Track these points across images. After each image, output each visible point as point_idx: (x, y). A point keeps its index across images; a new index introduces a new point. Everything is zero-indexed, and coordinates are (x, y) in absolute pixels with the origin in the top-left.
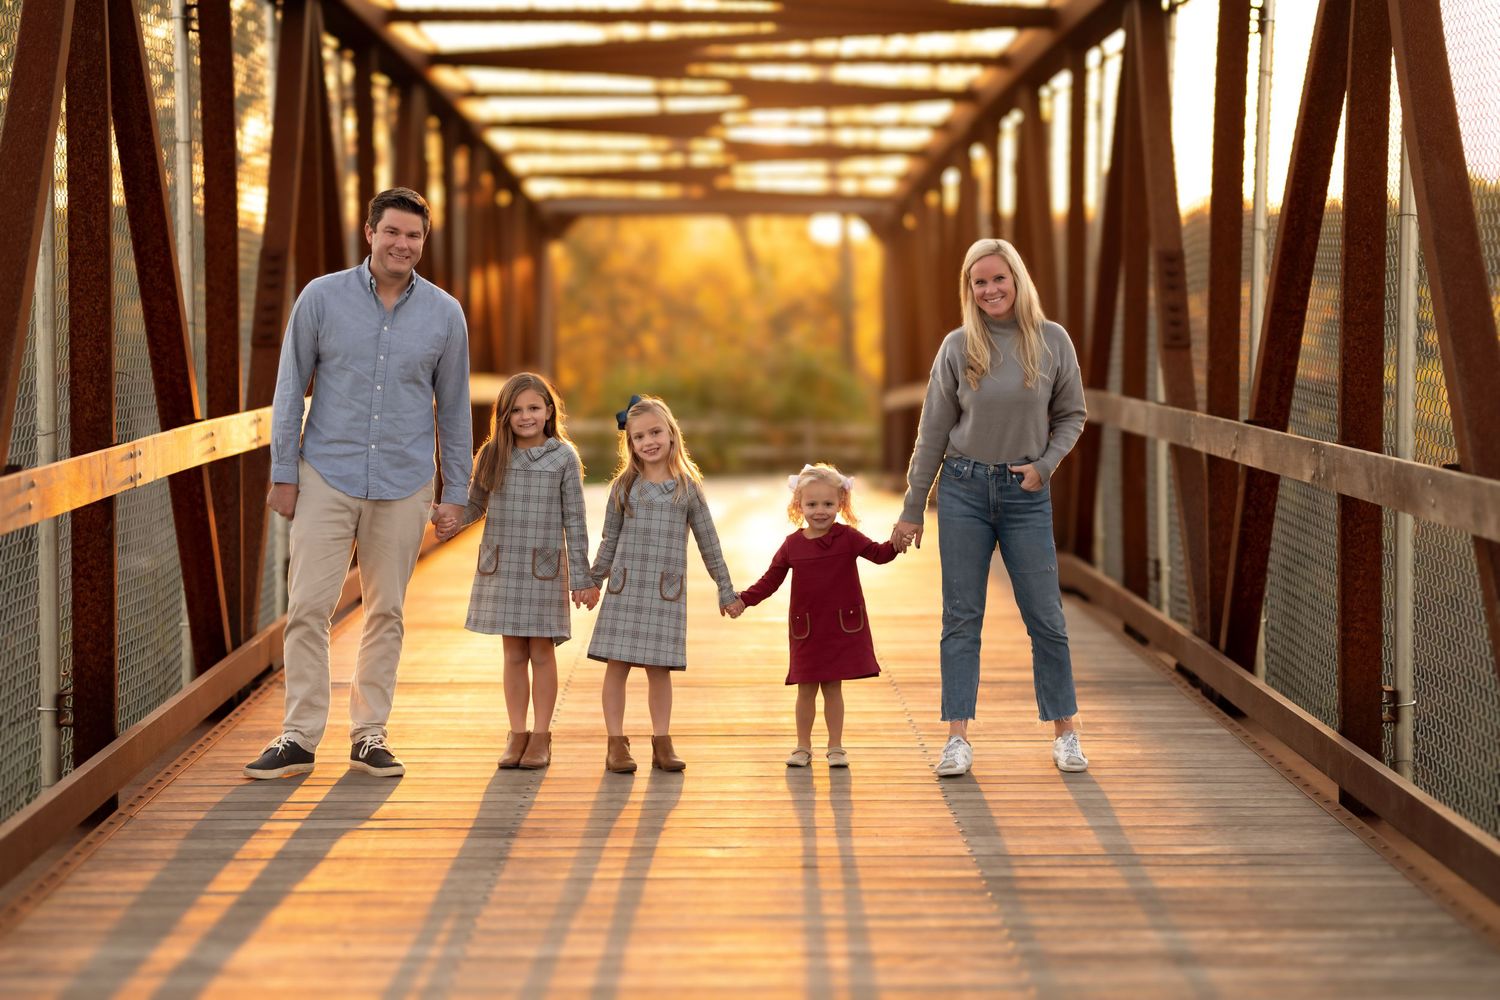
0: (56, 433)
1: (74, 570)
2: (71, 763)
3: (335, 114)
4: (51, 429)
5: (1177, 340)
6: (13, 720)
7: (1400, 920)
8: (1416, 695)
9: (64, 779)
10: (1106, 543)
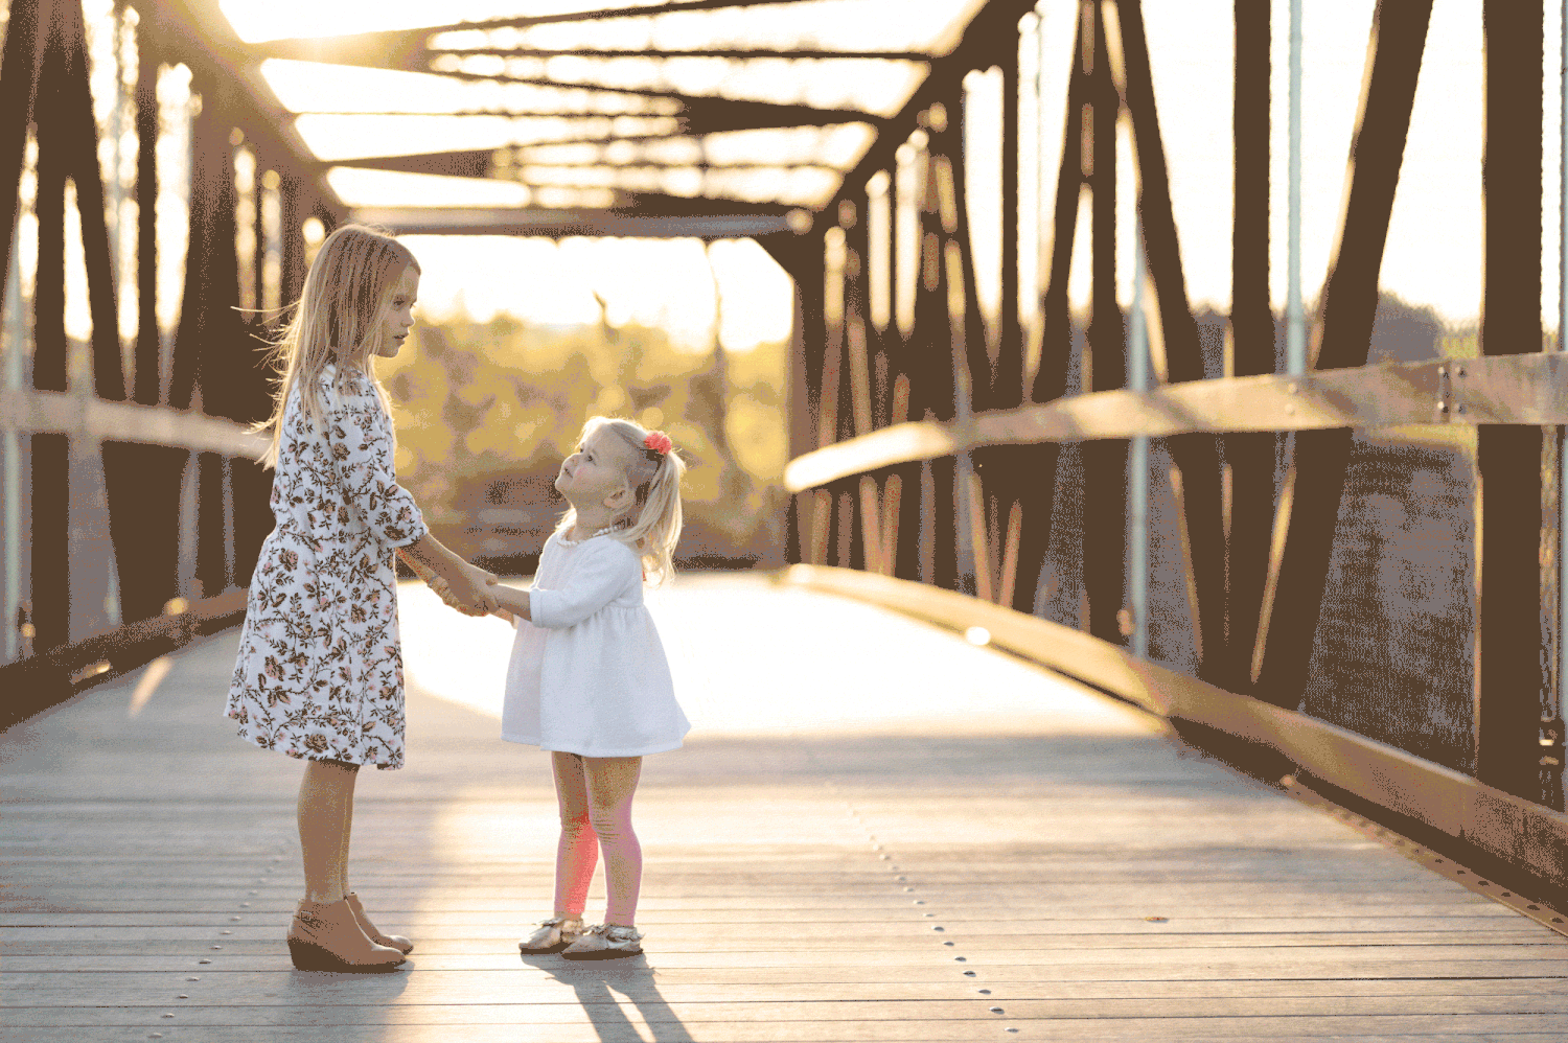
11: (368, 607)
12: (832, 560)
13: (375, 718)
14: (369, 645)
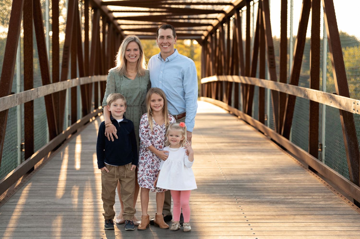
0: (21, 86)
1: (25, 116)
2: (24, 159)
3: (80, 15)
4: (20, 85)
5: (272, 66)
6: (12, 149)
7: (323, 194)
8: (326, 145)
9: (22, 163)
10: (255, 112)
11: (145, 157)
12: (208, 97)
13: (145, 179)
14: (145, 165)
